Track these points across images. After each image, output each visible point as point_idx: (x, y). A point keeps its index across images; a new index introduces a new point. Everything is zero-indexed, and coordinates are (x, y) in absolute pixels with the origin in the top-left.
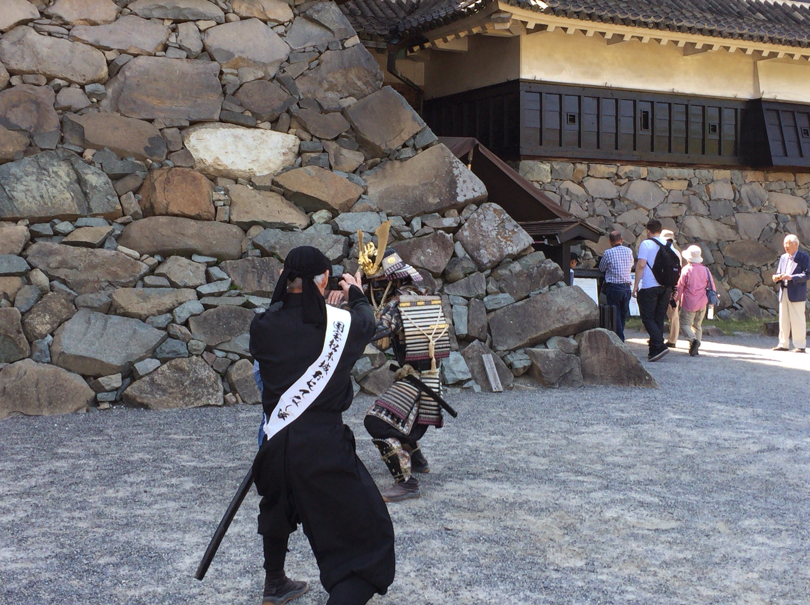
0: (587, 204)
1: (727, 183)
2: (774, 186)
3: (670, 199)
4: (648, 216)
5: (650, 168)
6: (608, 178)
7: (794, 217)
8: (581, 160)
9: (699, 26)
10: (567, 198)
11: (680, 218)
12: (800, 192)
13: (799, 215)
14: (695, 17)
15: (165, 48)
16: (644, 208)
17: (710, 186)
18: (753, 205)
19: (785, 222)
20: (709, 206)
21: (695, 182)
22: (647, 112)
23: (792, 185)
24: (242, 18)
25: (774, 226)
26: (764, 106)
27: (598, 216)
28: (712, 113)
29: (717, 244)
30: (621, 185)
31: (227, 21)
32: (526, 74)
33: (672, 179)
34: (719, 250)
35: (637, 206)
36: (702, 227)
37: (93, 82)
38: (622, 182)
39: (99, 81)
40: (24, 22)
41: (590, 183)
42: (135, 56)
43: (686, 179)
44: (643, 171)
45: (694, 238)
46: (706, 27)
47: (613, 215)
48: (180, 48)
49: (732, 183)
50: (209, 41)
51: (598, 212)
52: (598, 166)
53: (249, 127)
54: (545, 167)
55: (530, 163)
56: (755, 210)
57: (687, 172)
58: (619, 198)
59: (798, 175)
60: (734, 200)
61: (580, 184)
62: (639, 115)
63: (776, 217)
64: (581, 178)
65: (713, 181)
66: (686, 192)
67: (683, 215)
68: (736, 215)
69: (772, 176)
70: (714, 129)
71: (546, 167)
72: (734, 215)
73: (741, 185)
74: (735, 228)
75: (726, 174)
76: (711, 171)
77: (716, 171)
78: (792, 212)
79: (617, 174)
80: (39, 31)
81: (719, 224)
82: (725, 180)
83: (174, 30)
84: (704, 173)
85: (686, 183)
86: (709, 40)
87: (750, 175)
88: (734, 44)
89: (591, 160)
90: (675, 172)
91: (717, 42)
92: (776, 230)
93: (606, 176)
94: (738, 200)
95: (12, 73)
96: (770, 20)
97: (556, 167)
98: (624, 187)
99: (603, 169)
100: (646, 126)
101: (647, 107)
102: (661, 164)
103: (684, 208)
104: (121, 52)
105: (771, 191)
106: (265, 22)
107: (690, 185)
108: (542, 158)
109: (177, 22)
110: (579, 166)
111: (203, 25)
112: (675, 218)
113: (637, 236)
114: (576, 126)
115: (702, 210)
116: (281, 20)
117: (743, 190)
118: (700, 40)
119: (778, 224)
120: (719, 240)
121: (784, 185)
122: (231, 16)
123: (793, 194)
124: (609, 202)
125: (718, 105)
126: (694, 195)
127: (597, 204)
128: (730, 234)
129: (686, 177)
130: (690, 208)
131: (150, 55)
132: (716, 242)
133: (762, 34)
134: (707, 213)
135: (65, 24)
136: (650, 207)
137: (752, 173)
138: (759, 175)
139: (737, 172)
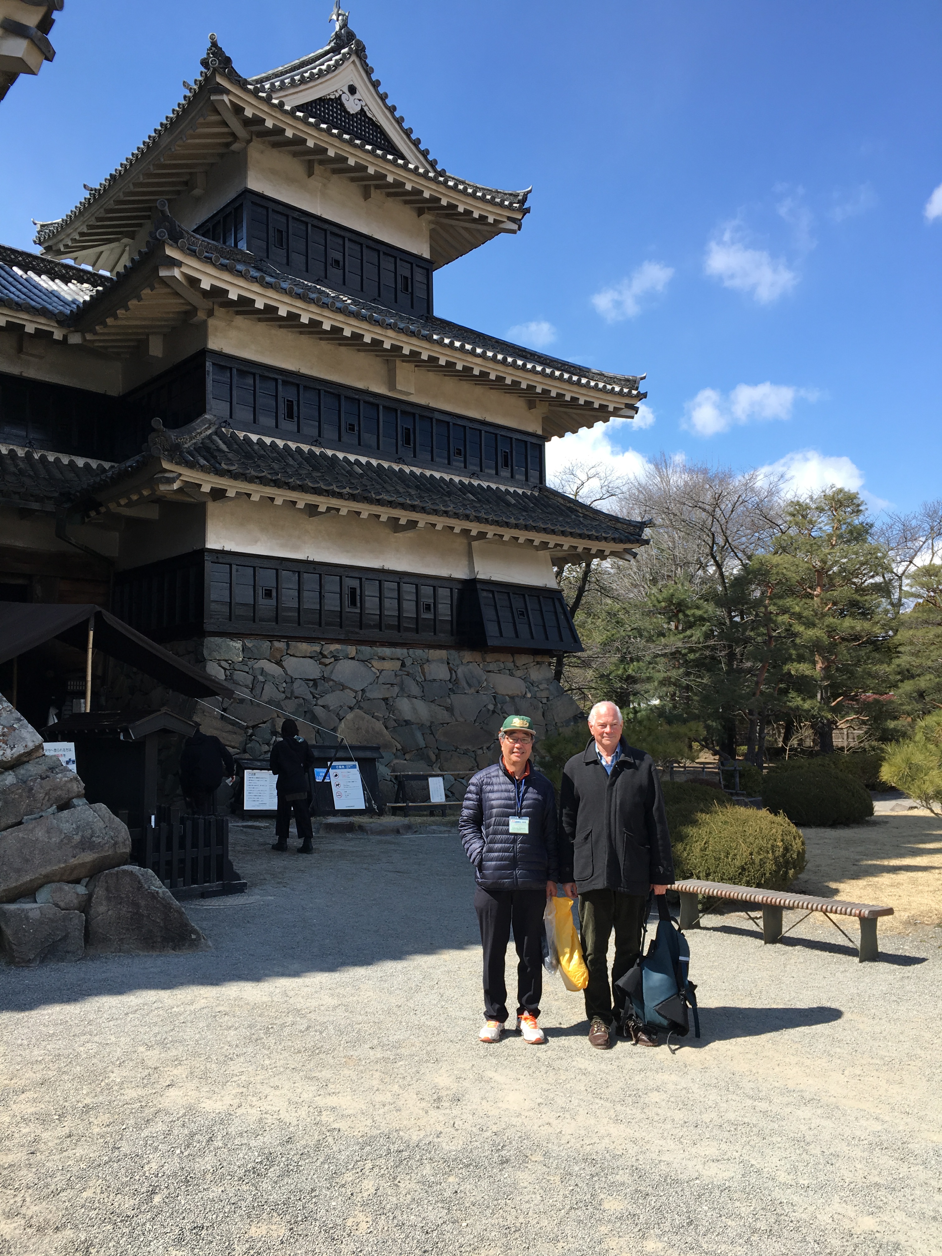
0: (284, 685)
1: (443, 663)
2: (492, 667)
3: (381, 680)
4: (355, 698)
5: (359, 647)
6: (311, 657)
7: (512, 698)
8: (279, 638)
9: (401, 500)
10: (261, 678)
11: (391, 700)
12: (519, 673)
13: (518, 696)
14: (398, 492)
16: (351, 689)
17: (425, 666)
18: (470, 685)
19: (504, 703)
20: (423, 687)
21: (408, 662)
22: (355, 589)
23: (510, 665)
25: (491, 707)
26: (478, 586)
27: (296, 698)
28: (427, 591)
29: (430, 727)
30: (326, 665)
32: (213, 543)
33: (384, 659)
34: (432, 733)
35: (343, 687)
36: (414, 709)
38: (327, 661)
41: (290, 663)
43: (398, 659)
44: (352, 650)
45: (405, 721)
46: (408, 502)
47: (314, 697)
49: (448, 663)
51: (296, 694)
52: (299, 644)
54: (234, 644)
55: (218, 640)
56: (473, 691)
57: (400, 652)
58: (323, 678)
59: (516, 656)
60: (450, 680)
61: (279, 663)
62: (346, 591)
63: (495, 697)
64: (279, 656)
65: (428, 661)
66: (401, 672)
67: (395, 696)
68: (452, 696)
69: (489, 657)
70: (428, 608)
71: (238, 645)
72: (449, 697)
73: (457, 666)
74: (450, 709)
75: (443, 653)
76: (426, 651)
77: (431, 651)
78: (510, 693)
79: (321, 653)
81: (433, 706)
82: (441, 661)
84: (419, 652)
85: (399, 663)
86: (414, 516)
87: (467, 656)
88: (441, 522)
89: (290, 638)
90: (387, 651)
91: (422, 519)
92: (494, 712)
93: (308, 655)
94: (455, 682)
96: (479, 501)
97: (249, 645)
98: (329, 667)
99: (304, 647)
100: (353, 603)
101: (355, 583)
102: (372, 643)
103: (396, 689)
105: (489, 672)
107: (403, 665)
108: (233, 636)
110: (277, 644)
112: (385, 700)
113: (340, 720)
114: (273, 602)
115: (415, 690)
117: (460, 671)
118: (404, 517)
119: (495, 705)
120: (432, 723)
121: (502, 666)
123: (512, 675)
124: (311, 683)
125: (431, 582)
126: (408, 675)
127: (296, 685)
128: (443, 715)
129: (399, 656)
130: (402, 689)
132: (428, 724)
133: (468, 512)
134: (420, 694)
136: (358, 688)
137: (470, 653)
138: (477, 656)
139: (453, 652)
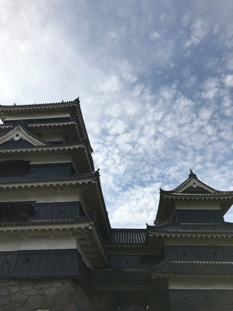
15: (37, 294)
24: (53, 287)
31: (50, 288)
32: (170, 288)
37: (22, 302)
39: (24, 302)
40: (17, 292)
42: (31, 296)
48: (39, 294)
50: (45, 292)
53: (45, 310)
62: (205, 296)
80: (19, 293)
83: (40, 291)
95: (12, 301)
101: (208, 294)
104: (29, 296)
106: (56, 287)
109: (41, 289)
111: (45, 289)
114: (186, 301)
116: (59, 287)
122: (50, 287)
125: (230, 292)
131: (34, 296)
135: (23, 291)
